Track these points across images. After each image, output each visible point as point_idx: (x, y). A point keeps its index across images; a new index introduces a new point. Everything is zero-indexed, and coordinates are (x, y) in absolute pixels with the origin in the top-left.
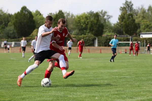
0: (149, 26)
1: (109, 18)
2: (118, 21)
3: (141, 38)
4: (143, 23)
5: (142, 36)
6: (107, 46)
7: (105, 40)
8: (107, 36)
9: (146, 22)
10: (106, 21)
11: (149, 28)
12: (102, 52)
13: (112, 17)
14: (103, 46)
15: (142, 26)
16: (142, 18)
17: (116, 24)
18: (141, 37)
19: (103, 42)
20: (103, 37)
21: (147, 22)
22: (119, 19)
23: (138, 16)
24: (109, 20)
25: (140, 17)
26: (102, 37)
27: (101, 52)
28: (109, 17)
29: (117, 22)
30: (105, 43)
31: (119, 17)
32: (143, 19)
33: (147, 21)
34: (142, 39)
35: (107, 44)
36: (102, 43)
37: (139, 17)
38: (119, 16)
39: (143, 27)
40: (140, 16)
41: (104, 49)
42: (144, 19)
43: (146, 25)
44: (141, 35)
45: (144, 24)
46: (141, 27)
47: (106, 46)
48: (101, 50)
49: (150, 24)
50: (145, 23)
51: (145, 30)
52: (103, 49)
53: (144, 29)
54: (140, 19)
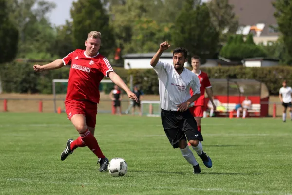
0: (156, 36)
1: (47, 9)
2: (71, 20)
3: (127, 70)
4: (138, 26)
5: (129, 64)
6: (29, 91)
7: (23, 74)
8: (29, 63)
9: (148, 22)
10: (38, 18)
11: (155, 40)
12: (9, 108)
13: (53, 6)
14: (16, 91)
15: (137, 35)
16: (138, 11)
17: (64, 27)
18: (126, 67)
19: (19, 80)
20: (16, 66)
21: (151, 25)
22: (72, 14)
23: (126, 7)
24: (47, 15)
25: (133, 8)
26: (14, 64)
27: (6, 110)
28: (45, 6)
29: (67, 21)
30: (22, 83)
31: (74, 9)
32: (139, 16)
33: (151, 22)
34: (130, 72)
35: (27, 86)
36: (15, 83)
37: (130, 9)
38: (74, 4)
39: (140, 37)
40: (133, 5)
41: (19, 99)
42: (144, 14)
43: (148, 31)
44: (126, 61)
45: (142, 29)
46: (134, 37)
47: (24, 91)
48: (6, 101)
49: (159, 31)
50: (145, 26)
51: (145, 47)
52: (14, 100)
53: (143, 44)
54: (133, 13)
